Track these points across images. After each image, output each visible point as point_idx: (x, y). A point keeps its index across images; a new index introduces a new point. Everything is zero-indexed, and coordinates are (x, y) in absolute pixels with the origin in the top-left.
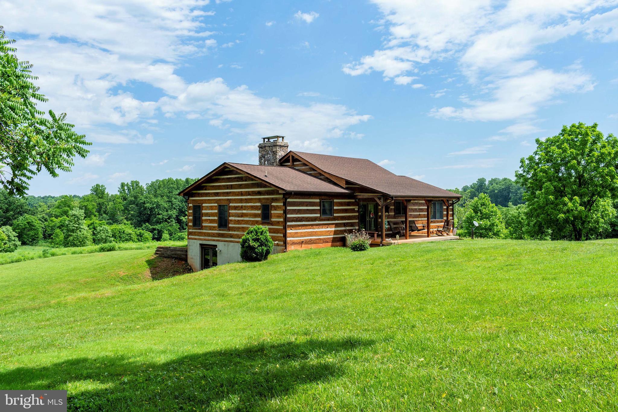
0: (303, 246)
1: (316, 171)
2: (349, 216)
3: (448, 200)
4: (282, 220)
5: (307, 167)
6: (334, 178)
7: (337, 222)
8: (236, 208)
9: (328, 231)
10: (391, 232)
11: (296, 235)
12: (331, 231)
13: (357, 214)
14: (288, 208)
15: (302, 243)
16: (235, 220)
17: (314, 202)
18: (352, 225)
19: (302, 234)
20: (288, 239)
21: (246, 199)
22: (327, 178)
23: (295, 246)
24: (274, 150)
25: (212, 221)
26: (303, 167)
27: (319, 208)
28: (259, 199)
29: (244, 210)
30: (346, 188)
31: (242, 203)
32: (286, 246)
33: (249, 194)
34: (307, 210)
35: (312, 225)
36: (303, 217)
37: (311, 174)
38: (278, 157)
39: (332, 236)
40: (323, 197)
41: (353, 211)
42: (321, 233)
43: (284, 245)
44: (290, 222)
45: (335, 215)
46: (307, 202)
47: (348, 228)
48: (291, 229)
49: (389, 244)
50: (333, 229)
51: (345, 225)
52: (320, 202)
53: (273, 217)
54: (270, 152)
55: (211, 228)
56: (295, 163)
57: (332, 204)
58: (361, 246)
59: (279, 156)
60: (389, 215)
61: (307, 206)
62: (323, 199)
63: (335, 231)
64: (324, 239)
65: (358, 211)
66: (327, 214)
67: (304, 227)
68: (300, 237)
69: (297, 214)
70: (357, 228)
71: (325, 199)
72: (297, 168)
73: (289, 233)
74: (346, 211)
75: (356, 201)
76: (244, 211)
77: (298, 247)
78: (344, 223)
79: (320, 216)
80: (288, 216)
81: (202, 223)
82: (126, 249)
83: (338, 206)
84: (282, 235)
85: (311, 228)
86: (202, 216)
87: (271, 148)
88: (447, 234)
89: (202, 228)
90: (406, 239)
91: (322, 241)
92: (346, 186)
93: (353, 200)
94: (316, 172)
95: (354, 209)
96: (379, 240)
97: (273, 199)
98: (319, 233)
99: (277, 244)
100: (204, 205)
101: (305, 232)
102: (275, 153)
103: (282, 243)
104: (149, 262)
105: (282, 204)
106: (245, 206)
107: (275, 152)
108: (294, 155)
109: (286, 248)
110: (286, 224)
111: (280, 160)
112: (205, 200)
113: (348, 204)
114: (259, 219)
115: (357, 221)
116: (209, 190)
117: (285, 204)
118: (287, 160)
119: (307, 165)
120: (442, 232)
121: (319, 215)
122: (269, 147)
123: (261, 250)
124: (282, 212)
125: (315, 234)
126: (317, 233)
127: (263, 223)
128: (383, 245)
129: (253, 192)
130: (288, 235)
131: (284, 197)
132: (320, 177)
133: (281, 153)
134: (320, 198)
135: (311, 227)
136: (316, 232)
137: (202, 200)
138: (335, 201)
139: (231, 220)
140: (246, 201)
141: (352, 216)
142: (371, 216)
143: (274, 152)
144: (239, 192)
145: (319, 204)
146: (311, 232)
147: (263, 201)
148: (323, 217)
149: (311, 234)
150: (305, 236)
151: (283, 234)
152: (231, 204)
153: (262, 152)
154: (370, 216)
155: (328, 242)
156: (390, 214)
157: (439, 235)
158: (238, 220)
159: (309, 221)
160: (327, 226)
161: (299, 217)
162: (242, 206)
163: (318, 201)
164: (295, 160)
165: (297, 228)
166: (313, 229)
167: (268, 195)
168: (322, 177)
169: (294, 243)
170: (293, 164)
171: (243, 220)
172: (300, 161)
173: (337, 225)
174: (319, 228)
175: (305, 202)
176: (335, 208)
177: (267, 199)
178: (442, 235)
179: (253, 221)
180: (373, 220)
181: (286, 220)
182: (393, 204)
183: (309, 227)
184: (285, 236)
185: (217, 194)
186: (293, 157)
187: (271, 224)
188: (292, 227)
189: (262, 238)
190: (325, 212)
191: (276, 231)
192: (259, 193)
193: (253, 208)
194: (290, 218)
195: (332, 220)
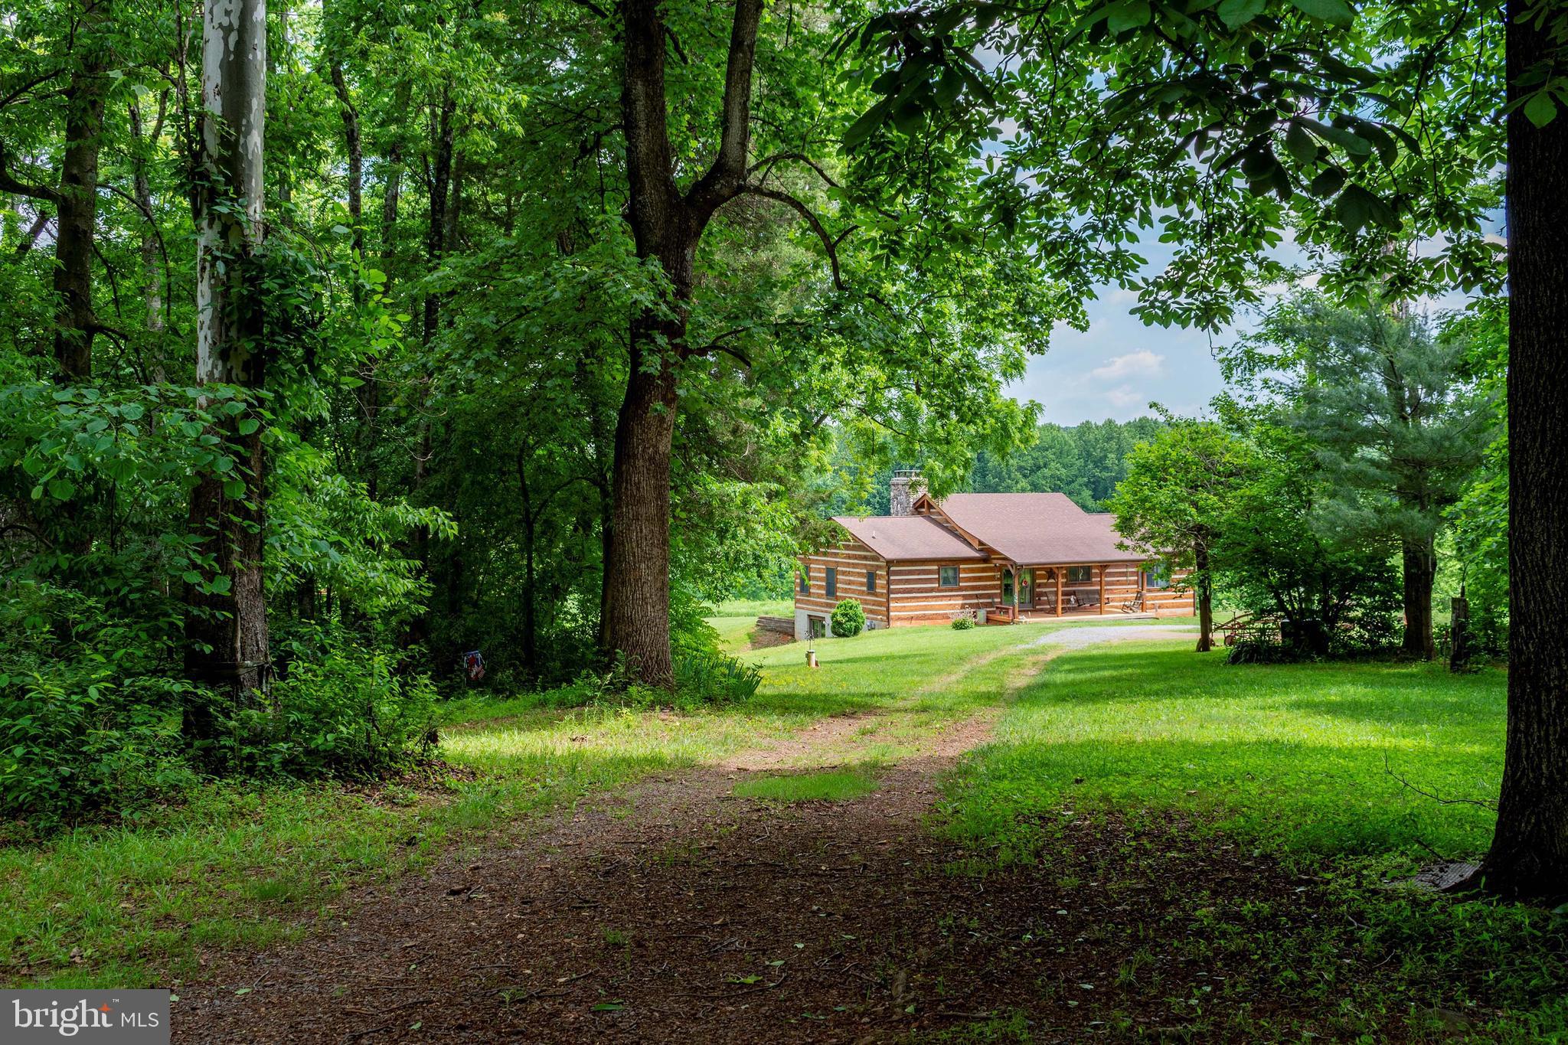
0: (913, 622)
1: (951, 524)
2: (985, 585)
4: (884, 590)
6: (967, 535)
7: (964, 593)
8: (844, 573)
9: (951, 604)
11: (904, 609)
12: (955, 605)
13: (999, 582)
14: (892, 577)
15: (912, 618)
16: (843, 588)
17: (930, 570)
18: (989, 596)
19: (912, 608)
20: (891, 613)
21: (853, 563)
22: (961, 535)
23: (903, 621)
24: (908, 490)
25: (820, 587)
27: (936, 576)
28: (865, 565)
29: (851, 576)
30: (981, 550)
31: (848, 567)
32: (889, 621)
33: (855, 557)
34: (919, 579)
35: (927, 597)
36: (912, 588)
37: (947, 526)
38: (912, 500)
40: (943, 563)
41: (992, 578)
42: (941, 607)
43: (887, 621)
44: (894, 593)
45: (961, 584)
46: (919, 570)
47: (981, 601)
48: (896, 602)
49: (1020, 623)
50: (959, 602)
51: (977, 597)
52: (939, 569)
53: (877, 587)
54: (902, 492)
55: (819, 596)
56: (931, 511)
57: (957, 571)
58: (962, 625)
59: (914, 499)
61: (918, 574)
62: (943, 566)
63: (961, 604)
64: (945, 614)
65: (1001, 579)
66: (949, 583)
67: (915, 600)
68: (909, 612)
69: (905, 584)
70: (997, 600)
71: (946, 566)
72: (933, 517)
73: (893, 606)
74: (980, 579)
75: (996, 566)
76: (851, 578)
77: (906, 624)
78: (977, 594)
79: (939, 585)
80: (892, 586)
81: (810, 588)
82: (729, 615)
83: (966, 573)
84: (885, 609)
85: (924, 601)
86: (810, 580)
87: (904, 487)
89: (809, 594)
90: (1057, 616)
91: (940, 617)
92: (980, 547)
93: (993, 565)
95: (993, 576)
97: (876, 566)
98: (937, 607)
100: (812, 566)
101: (915, 606)
103: (884, 618)
104: (750, 636)
105: (886, 573)
106: (851, 571)
109: (890, 624)
110: (888, 595)
111: (914, 504)
112: (814, 560)
113: (982, 570)
114: (864, 588)
115: (999, 591)
117: (888, 573)
118: (922, 506)
119: (941, 515)
121: (936, 585)
122: (902, 485)
123: (850, 626)
124: (886, 582)
125: (932, 608)
126: (934, 607)
127: (869, 594)
129: (858, 555)
130: (891, 608)
131: (885, 565)
133: (915, 496)
134: (939, 564)
135: (924, 599)
136: (932, 606)
138: (962, 566)
139: (838, 587)
140: (852, 565)
141: (989, 585)
142: (1024, 584)
143: (907, 493)
144: (846, 554)
145: (937, 571)
146: (924, 605)
147: (868, 567)
148: (942, 587)
149: (925, 608)
150: (916, 610)
151: (886, 607)
152: (838, 568)
153: (896, 491)
154: (1021, 584)
155: (949, 618)
157: (1125, 612)
158: (846, 588)
159: (921, 592)
160: (949, 598)
161: (907, 588)
162: (848, 571)
163: (936, 567)
164: (930, 506)
165: (905, 601)
166: (927, 602)
167: (871, 561)
168: (957, 533)
169: (900, 619)
170: (929, 511)
171: (850, 589)
172: (934, 508)
173: (965, 597)
174: (936, 601)
175: (915, 570)
176: (962, 575)
177: (872, 565)
179: (860, 590)
181: (889, 592)
183: (919, 600)
184: (888, 610)
187: (876, 595)
188: (897, 600)
189: (851, 612)
190: (946, 581)
191: (880, 604)
192: (865, 558)
193: (860, 575)
194: (895, 589)
195: (957, 591)
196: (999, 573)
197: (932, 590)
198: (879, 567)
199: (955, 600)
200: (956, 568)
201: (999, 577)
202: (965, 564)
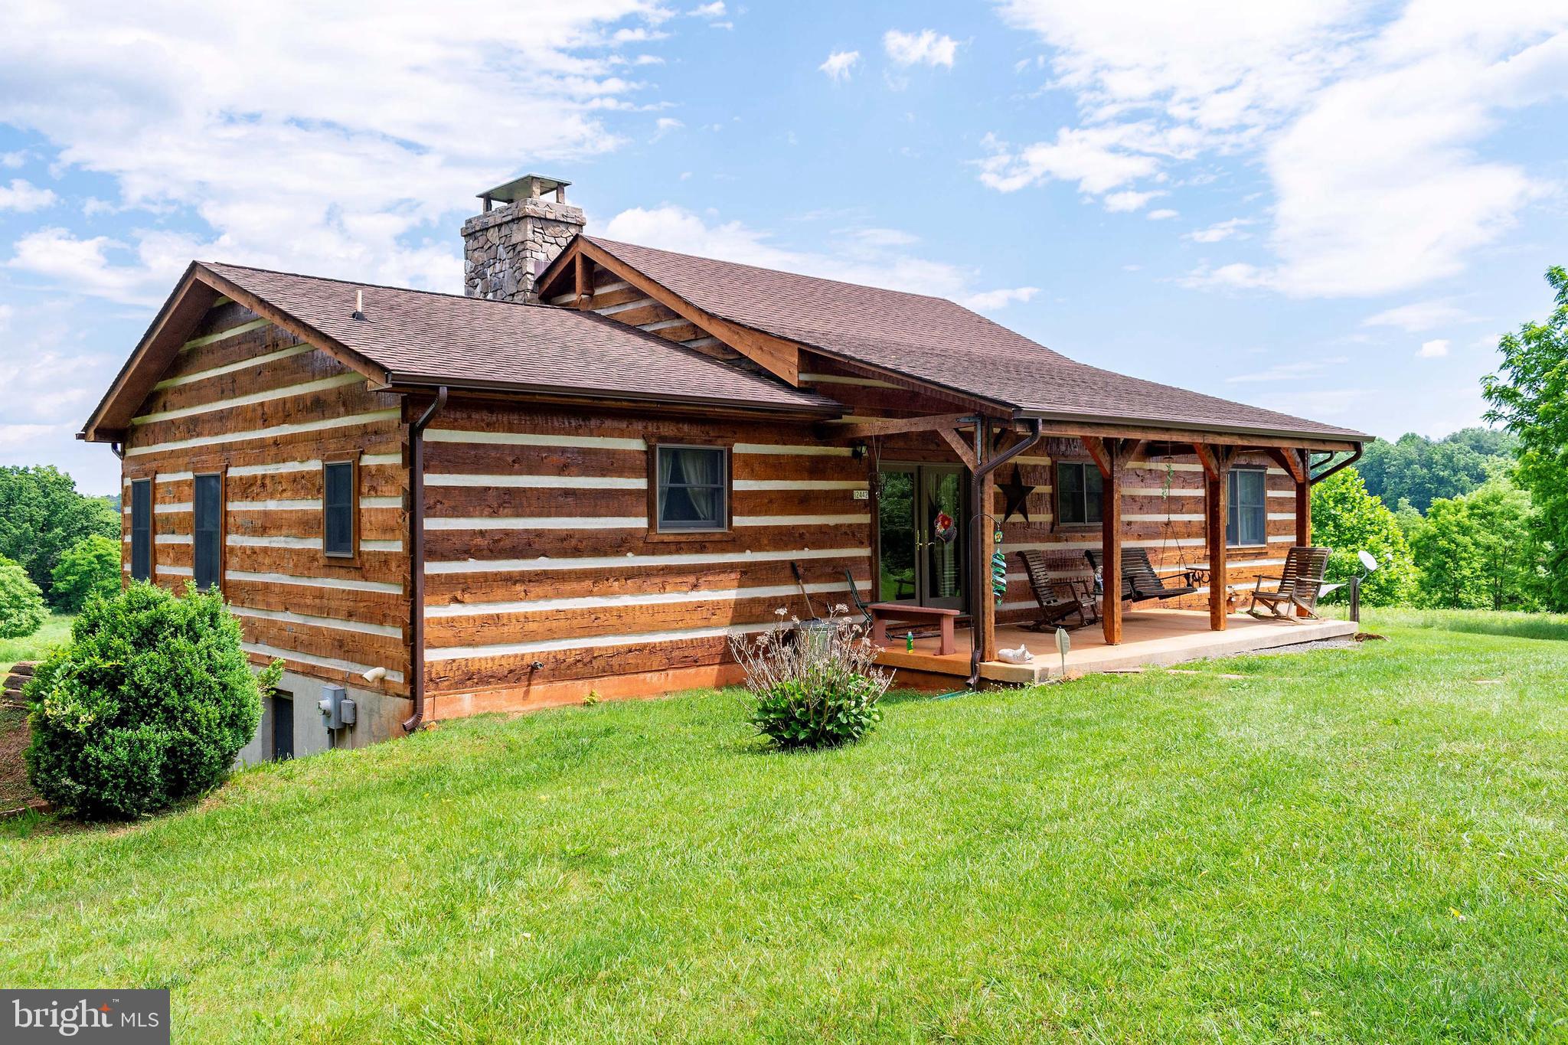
0: (538, 688)
1: (678, 317)
2: (822, 529)
3: (1302, 453)
4: (397, 547)
5: (644, 303)
6: (749, 339)
7: (748, 557)
8: (249, 489)
9: (700, 606)
10: (1034, 604)
11: (490, 632)
12: (716, 607)
13: (865, 519)
14: (430, 480)
15: (531, 672)
16: (243, 549)
17: (610, 453)
18: (836, 570)
19: (532, 626)
20: (430, 656)
21: (276, 442)
22: (725, 348)
23: (486, 691)
24: (516, 238)
25: (179, 555)
26: (630, 307)
27: (641, 484)
28: (319, 436)
29: (272, 496)
30: (803, 390)
31: (263, 463)
32: (414, 696)
34: (567, 492)
35: (598, 576)
36: (539, 534)
37: (658, 332)
38: (531, 268)
39: (721, 632)
40: (668, 429)
41: (841, 502)
42: (657, 618)
43: (408, 693)
44: (444, 557)
45: (739, 521)
46: (563, 450)
47: (811, 588)
48: (456, 600)
49: (1013, 683)
50: (731, 594)
51: (795, 572)
52: (649, 453)
53: (365, 535)
54: (501, 248)
56: (598, 292)
57: (718, 465)
58: (819, 712)
59: (537, 263)
60: (1029, 524)
61: (562, 470)
62: (663, 439)
63: (739, 604)
64: (676, 646)
65: (871, 505)
66: (695, 517)
67: (547, 588)
68: (520, 642)
69: (494, 514)
70: (864, 585)
71: (680, 440)
72: (604, 312)
73: (439, 622)
74: (802, 502)
75: (857, 455)
76: (272, 505)
77: (508, 702)
78: (793, 565)
79: (652, 524)
80: (430, 524)
81: (155, 562)
83: (754, 476)
84: (398, 634)
85: (590, 593)
86: (155, 533)
87: (505, 231)
88: (1302, 613)
90: (1110, 641)
91: (656, 661)
92: (804, 377)
93: (845, 451)
94: (677, 323)
95: (847, 495)
96: (959, 651)
97: (365, 430)
98: (645, 618)
99: (382, 680)
100: (161, 478)
101: (547, 617)
102: (517, 251)
103: (397, 678)
105: (397, 459)
106: (273, 477)
107: (519, 248)
108: (593, 255)
109: (416, 710)
110: (414, 569)
111: (540, 281)
112: (163, 455)
113: (816, 468)
114: (316, 544)
115: (865, 552)
116: (174, 408)
117: (410, 460)
118: (567, 281)
119: (641, 295)
120: (1277, 602)
121: (642, 523)
122: (500, 226)
123: (122, 753)
124: (397, 503)
125: (621, 620)
126: (627, 619)
128: (983, 684)
129: (297, 399)
130: (428, 632)
131: (405, 418)
132: (694, 345)
133: (543, 253)
134: (652, 428)
135: (588, 584)
136: (620, 613)
137: (154, 457)
138: (739, 448)
139: (232, 549)
140: (273, 450)
141: (837, 527)
142: (940, 529)
143: (514, 246)
144: (253, 408)
145: (641, 461)
146: (591, 611)
147: (332, 445)
148: (667, 532)
149: (594, 621)
150: (551, 635)
151: (404, 626)
152: (234, 472)
153: (476, 254)
154: (932, 529)
155: (696, 663)
156: (1032, 518)
157: (1261, 618)
158: (254, 551)
159: (577, 553)
160: (692, 579)
161: (507, 533)
162: (264, 477)
163: (637, 445)
164: (596, 275)
165: (500, 592)
166: (602, 595)
167: (347, 413)
168: (702, 344)
169: (471, 678)
170: (591, 295)
171: (265, 550)
172: (616, 279)
173: (750, 574)
174: (640, 591)
175: (549, 449)
176: (739, 485)
177: (344, 433)
178: (1278, 617)
179: (298, 553)
180: (949, 547)
181: (418, 547)
182: (1047, 475)
183: (568, 587)
184: (413, 640)
185: (193, 427)
186: (588, 262)
187: (358, 567)
188: (460, 588)
189: (145, 666)
190: (679, 506)
191: (373, 610)
192: (317, 406)
193: (299, 484)
194: (448, 535)
195: (723, 551)
196: (866, 484)
197: (619, 543)
198: (370, 436)
199: (713, 587)
200: (715, 452)
201: (865, 496)
202: (748, 440)
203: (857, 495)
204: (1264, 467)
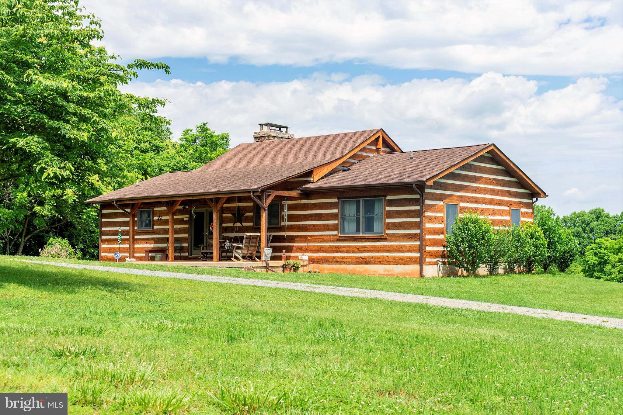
13: (187, 226)
57: (150, 214)
65: (189, 222)
138: (155, 209)
176: (155, 218)
194: (105, 231)
195: (152, 235)
196: (188, 216)
199: (149, 243)
200: (149, 211)
201: (187, 219)
202: (158, 207)
203: (185, 219)
204: (385, 196)
